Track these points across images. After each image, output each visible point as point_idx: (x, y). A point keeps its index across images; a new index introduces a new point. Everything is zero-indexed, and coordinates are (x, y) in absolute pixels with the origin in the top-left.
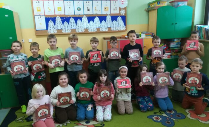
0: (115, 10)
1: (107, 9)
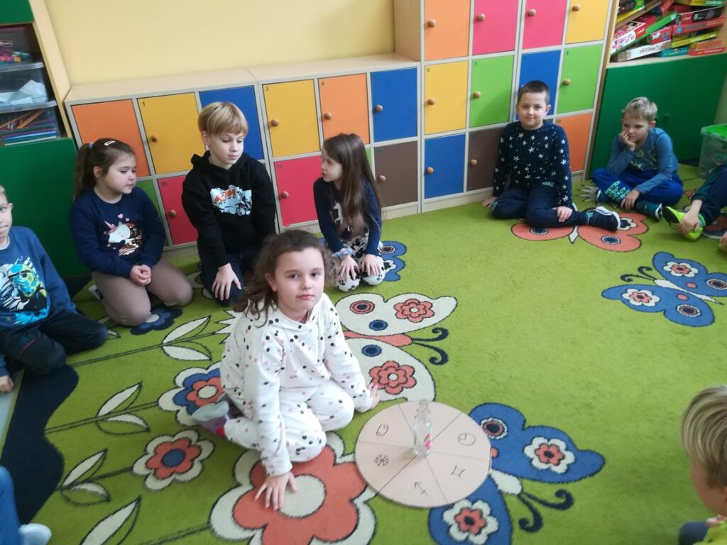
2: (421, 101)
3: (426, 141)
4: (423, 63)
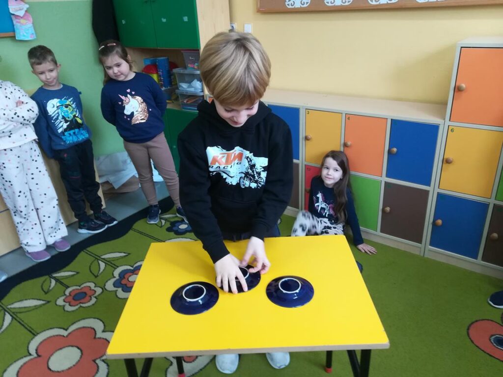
2: (439, 156)
3: (439, 195)
4: (448, 123)
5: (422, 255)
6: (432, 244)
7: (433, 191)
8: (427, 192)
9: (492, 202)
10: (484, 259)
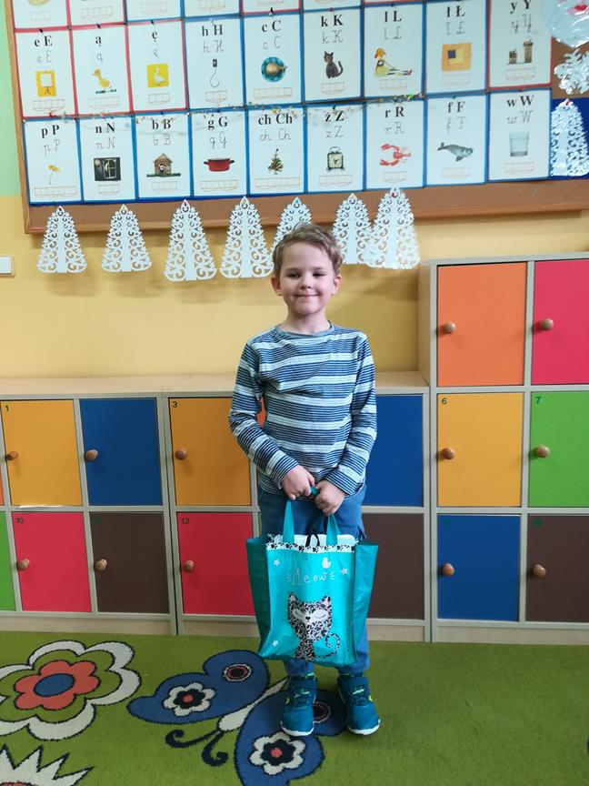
0: (521, 57)
1: (459, 58)
2: (429, 449)
3: (441, 518)
4: (435, 390)
5: (428, 640)
6: (442, 614)
7: (430, 512)
8: (421, 517)
9: (524, 512)
10: (530, 617)
